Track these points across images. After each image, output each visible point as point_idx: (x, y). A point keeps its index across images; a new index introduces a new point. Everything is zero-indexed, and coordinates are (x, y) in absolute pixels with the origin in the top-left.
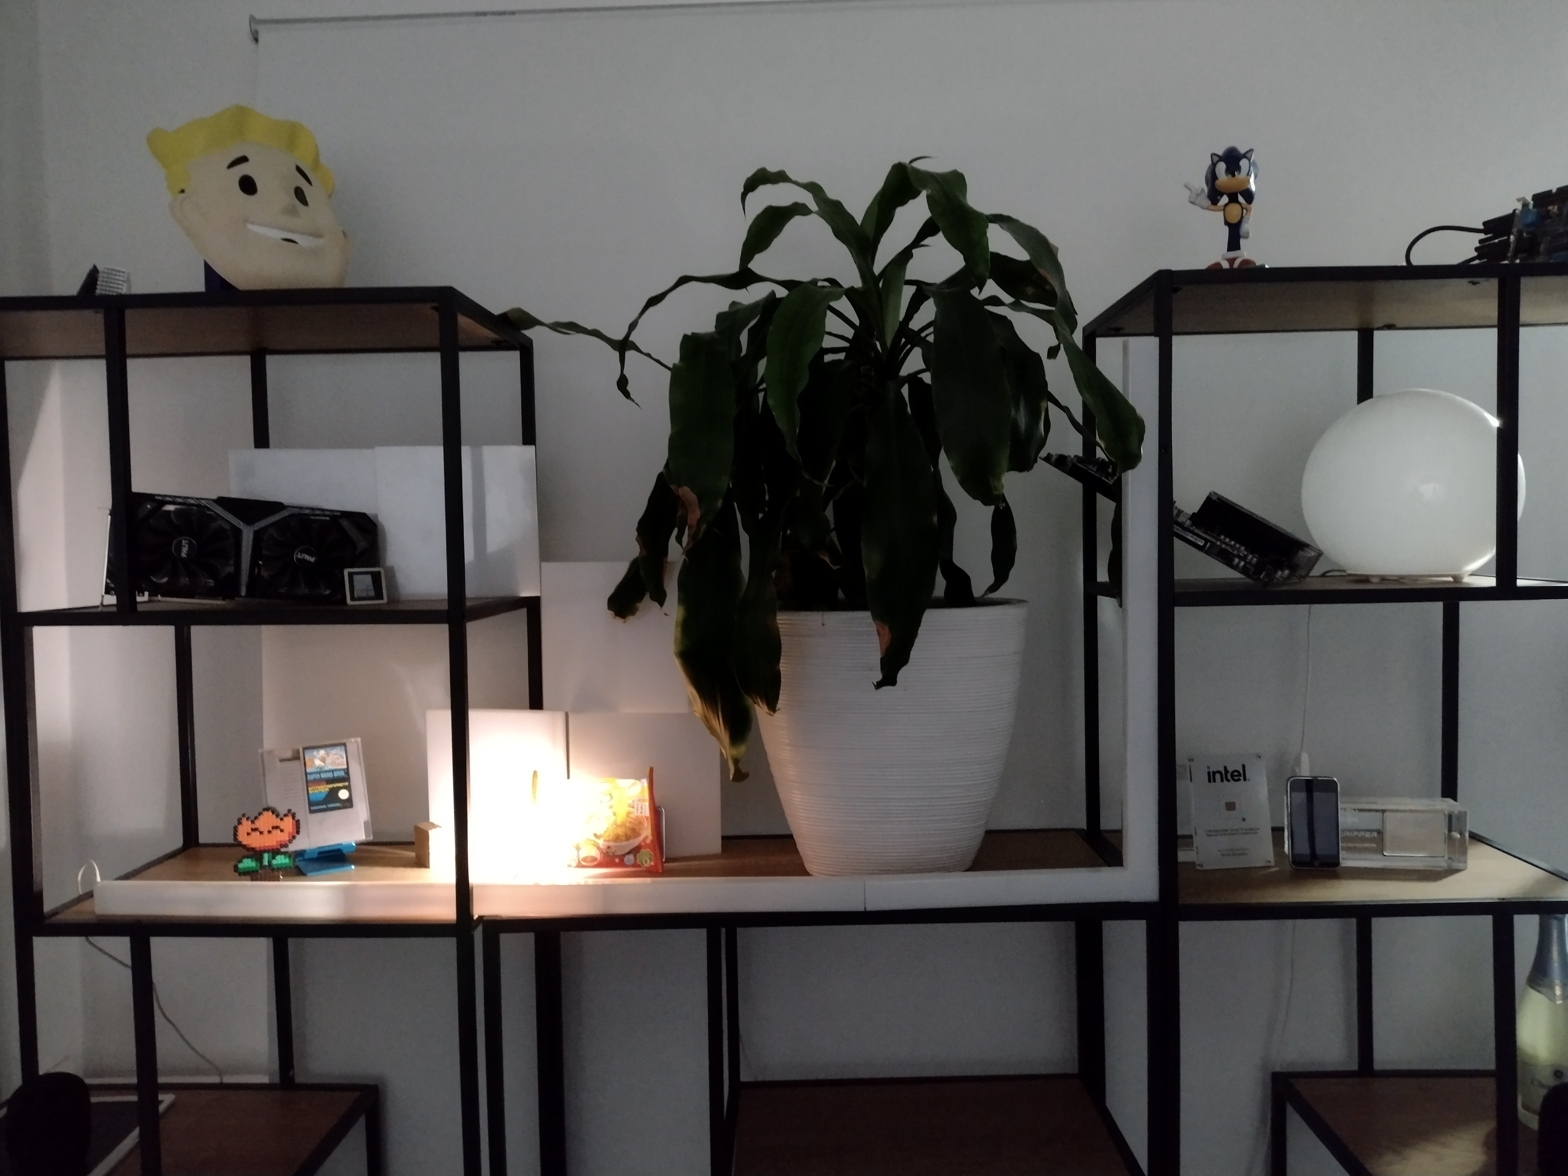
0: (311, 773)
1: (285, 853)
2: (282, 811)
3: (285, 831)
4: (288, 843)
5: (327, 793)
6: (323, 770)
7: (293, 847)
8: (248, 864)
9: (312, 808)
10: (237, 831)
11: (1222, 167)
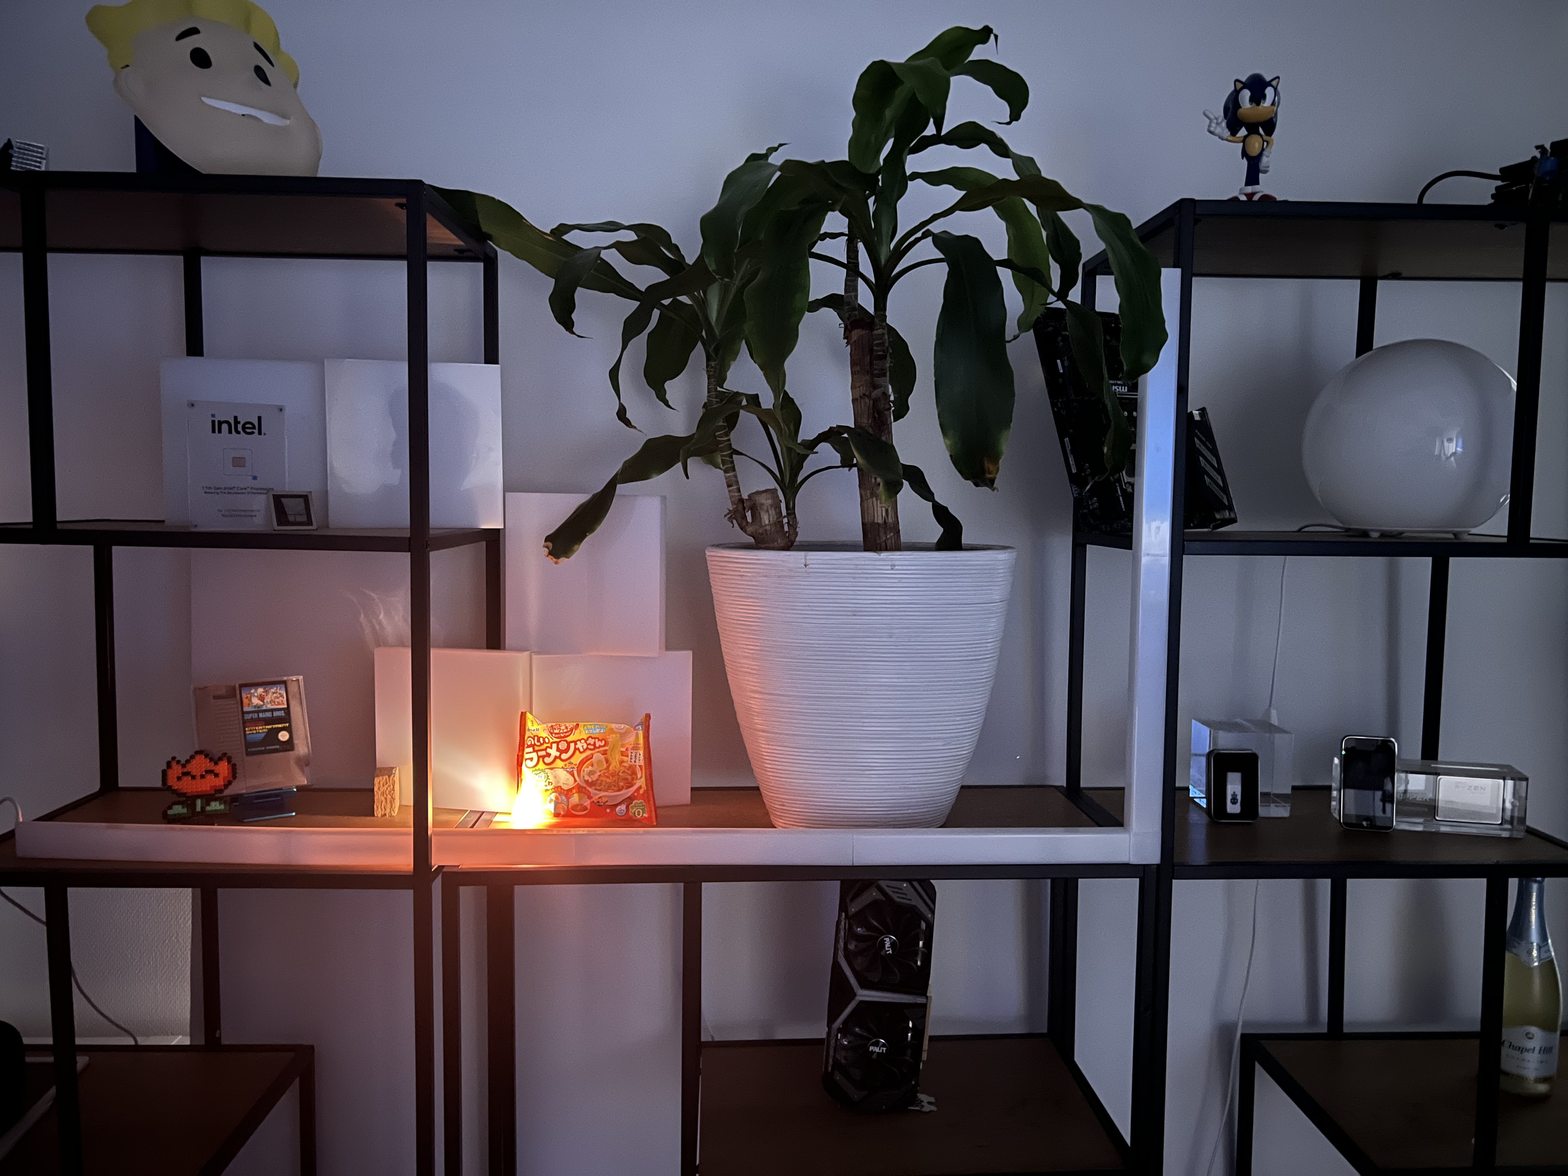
0: (248, 713)
1: (221, 800)
2: (217, 753)
3: (220, 776)
4: (223, 788)
5: (263, 735)
6: (260, 709)
7: (228, 792)
8: (178, 809)
9: (249, 750)
10: (166, 775)
11: (1246, 94)
